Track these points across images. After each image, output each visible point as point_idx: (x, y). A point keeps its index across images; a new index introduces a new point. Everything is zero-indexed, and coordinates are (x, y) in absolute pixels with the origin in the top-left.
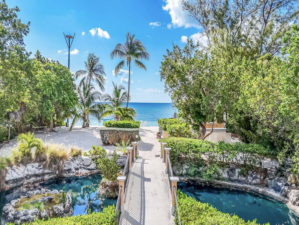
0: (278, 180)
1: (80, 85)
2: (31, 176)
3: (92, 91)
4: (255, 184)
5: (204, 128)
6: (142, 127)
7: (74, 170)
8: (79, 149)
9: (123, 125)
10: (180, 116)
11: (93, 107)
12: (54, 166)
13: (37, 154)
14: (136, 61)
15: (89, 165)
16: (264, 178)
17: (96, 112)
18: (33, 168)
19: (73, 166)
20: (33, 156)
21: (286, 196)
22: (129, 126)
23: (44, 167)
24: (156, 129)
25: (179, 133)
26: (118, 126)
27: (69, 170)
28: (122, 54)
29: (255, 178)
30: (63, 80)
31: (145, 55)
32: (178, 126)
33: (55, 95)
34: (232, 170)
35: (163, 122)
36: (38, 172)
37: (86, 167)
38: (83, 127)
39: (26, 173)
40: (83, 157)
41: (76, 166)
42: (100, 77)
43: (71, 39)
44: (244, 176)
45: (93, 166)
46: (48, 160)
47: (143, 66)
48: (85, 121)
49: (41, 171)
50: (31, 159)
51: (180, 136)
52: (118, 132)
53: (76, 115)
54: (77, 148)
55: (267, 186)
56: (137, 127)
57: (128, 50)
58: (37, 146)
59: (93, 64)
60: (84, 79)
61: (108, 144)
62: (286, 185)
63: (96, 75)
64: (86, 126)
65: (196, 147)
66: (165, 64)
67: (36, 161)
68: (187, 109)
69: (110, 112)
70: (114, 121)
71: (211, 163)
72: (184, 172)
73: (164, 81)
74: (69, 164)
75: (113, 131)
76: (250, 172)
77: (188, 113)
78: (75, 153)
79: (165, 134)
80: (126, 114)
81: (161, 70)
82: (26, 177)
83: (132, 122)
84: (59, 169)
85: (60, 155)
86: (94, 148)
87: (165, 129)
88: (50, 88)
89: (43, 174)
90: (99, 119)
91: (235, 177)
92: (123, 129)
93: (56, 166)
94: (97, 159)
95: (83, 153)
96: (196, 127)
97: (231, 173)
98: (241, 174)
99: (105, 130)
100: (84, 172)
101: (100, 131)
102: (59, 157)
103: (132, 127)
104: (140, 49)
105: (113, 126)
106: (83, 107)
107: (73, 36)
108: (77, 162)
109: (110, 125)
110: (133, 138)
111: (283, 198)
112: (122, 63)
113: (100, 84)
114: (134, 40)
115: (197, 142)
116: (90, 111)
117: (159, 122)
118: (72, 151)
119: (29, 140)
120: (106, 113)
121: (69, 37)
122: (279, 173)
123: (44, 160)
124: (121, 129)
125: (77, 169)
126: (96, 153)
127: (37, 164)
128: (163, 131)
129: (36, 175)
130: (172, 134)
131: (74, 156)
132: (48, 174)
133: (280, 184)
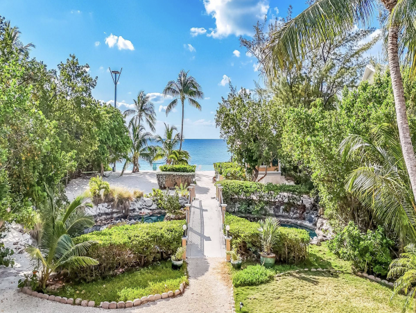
0: (313, 214)
1: (130, 126)
2: (102, 214)
3: (142, 133)
4: (295, 218)
5: (257, 171)
6: (197, 172)
7: (138, 210)
8: (141, 192)
9: (179, 169)
10: (235, 160)
11: (144, 150)
12: (120, 206)
13: (106, 196)
14: (191, 100)
15: (150, 206)
16: (303, 212)
17: (147, 155)
18: (103, 208)
19: (137, 206)
20: (102, 197)
21: (315, 225)
22: (184, 170)
23: (113, 207)
24: (212, 173)
25: (234, 176)
26: (173, 170)
27: (134, 210)
28: (174, 92)
29: (296, 213)
30: (116, 123)
31: (199, 94)
32: (232, 170)
33: (109, 140)
34: (278, 207)
35: (219, 166)
36: (108, 211)
37: (148, 207)
38: (133, 172)
39: (98, 211)
40: (145, 199)
41: (139, 206)
42: (150, 117)
43: (118, 75)
44: (287, 212)
45: (154, 207)
46: (116, 200)
47: (198, 106)
48: (135, 165)
49: (109, 211)
50: (101, 200)
51: (235, 179)
52: (174, 176)
53: (128, 159)
54: (139, 191)
55: (304, 219)
56: (193, 171)
57: (181, 88)
58: (105, 188)
59: (144, 103)
60: (133, 119)
61: (165, 188)
62: (317, 216)
63: (147, 114)
64: (136, 171)
65: (247, 187)
66: (220, 112)
67: (105, 202)
68: (240, 154)
69: (162, 155)
70: (169, 166)
71: (260, 201)
72: (236, 209)
73: (219, 127)
74: (133, 204)
75: (169, 175)
76: (292, 208)
77: (242, 157)
78: (138, 195)
79: (221, 178)
80: (181, 158)
81: (216, 117)
82: (98, 215)
83: (188, 167)
84: (125, 208)
85: (126, 196)
86: (154, 191)
87: (221, 173)
88: (105, 132)
89: (112, 213)
90: (151, 162)
91: (280, 213)
92: (180, 173)
93: (123, 206)
94: (157, 200)
95: (144, 195)
96: (250, 171)
97: (276, 209)
98: (285, 210)
99: (161, 175)
100: (147, 211)
101: (157, 175)
102: (124, 198)
103: (187, 172)
104: (194, 87)
105: (169, 170)
106: (133, 151)
107: (119, 71)
108: (140, 203)
109: (165, 169)
110: (189, 182)
111: (313, 227)
112: (174, 102)
113: (151, 125)
114: (187, 78)
115: (248, 183)
116: (141, 154)
117: (215, 165)
118: (135, 193)
119: (99, 183)
120: (158, 156)
121: (116, 72)
122: (314, 208)
123: (113, 200)
124: (177, 173)
125: (140, 209)
126: (156, 195)
127: (106, 204)
128: (219, 175)
129: (107, 214)
130: (227, 177)
131: (138, 197)
132: (116, 212)
133: (313, 216)
